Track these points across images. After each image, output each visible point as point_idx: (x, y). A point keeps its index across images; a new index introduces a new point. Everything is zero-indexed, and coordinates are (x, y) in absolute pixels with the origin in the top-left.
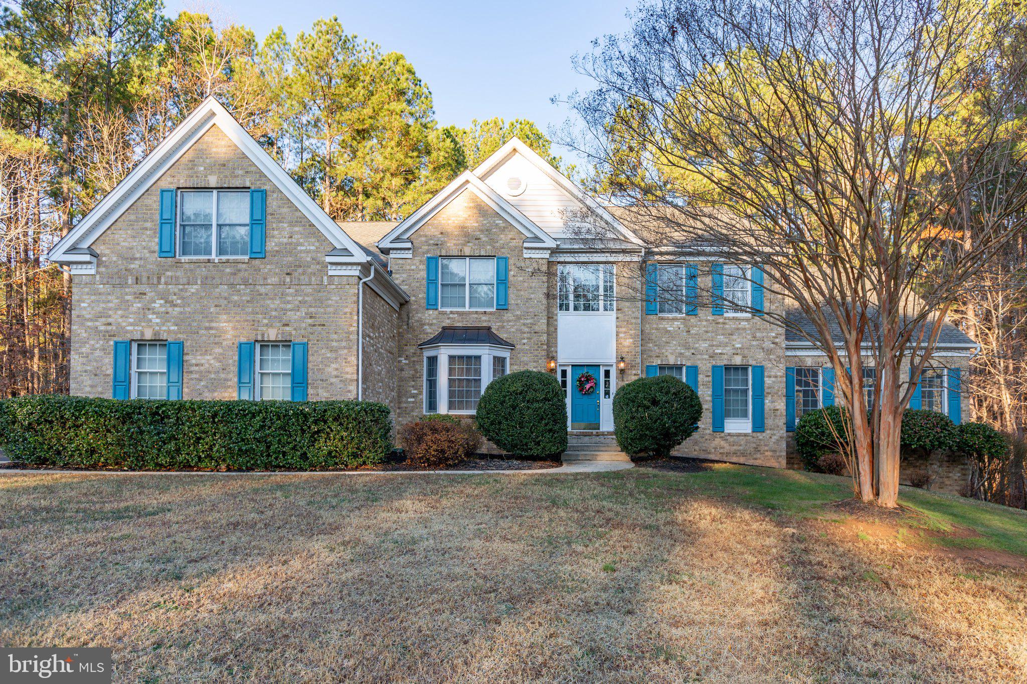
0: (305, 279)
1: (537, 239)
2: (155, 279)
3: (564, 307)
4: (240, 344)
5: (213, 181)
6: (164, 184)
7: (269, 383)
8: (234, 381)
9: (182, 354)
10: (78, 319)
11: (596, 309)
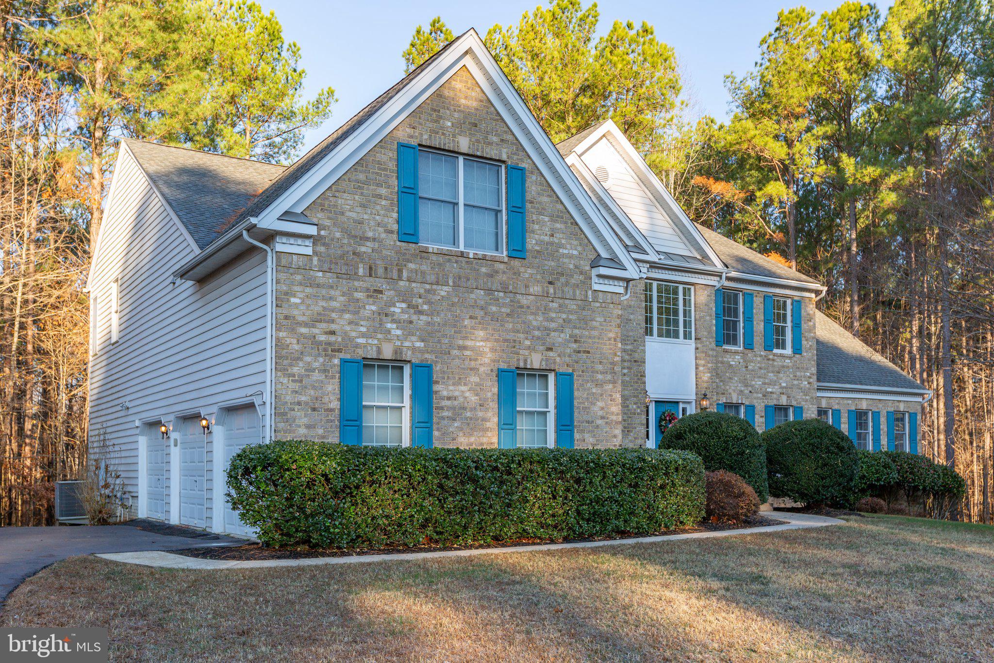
0: (568, 291)
1: (641, 249)
2: (394, 271)
3: (648, 332)
4: (501, 373)
5: (464, 144)
6: (403, 135)
7: (523, 424)
8: (493, 421)
9: (430, 382)
10: (286, 322)
11: (676, 336)
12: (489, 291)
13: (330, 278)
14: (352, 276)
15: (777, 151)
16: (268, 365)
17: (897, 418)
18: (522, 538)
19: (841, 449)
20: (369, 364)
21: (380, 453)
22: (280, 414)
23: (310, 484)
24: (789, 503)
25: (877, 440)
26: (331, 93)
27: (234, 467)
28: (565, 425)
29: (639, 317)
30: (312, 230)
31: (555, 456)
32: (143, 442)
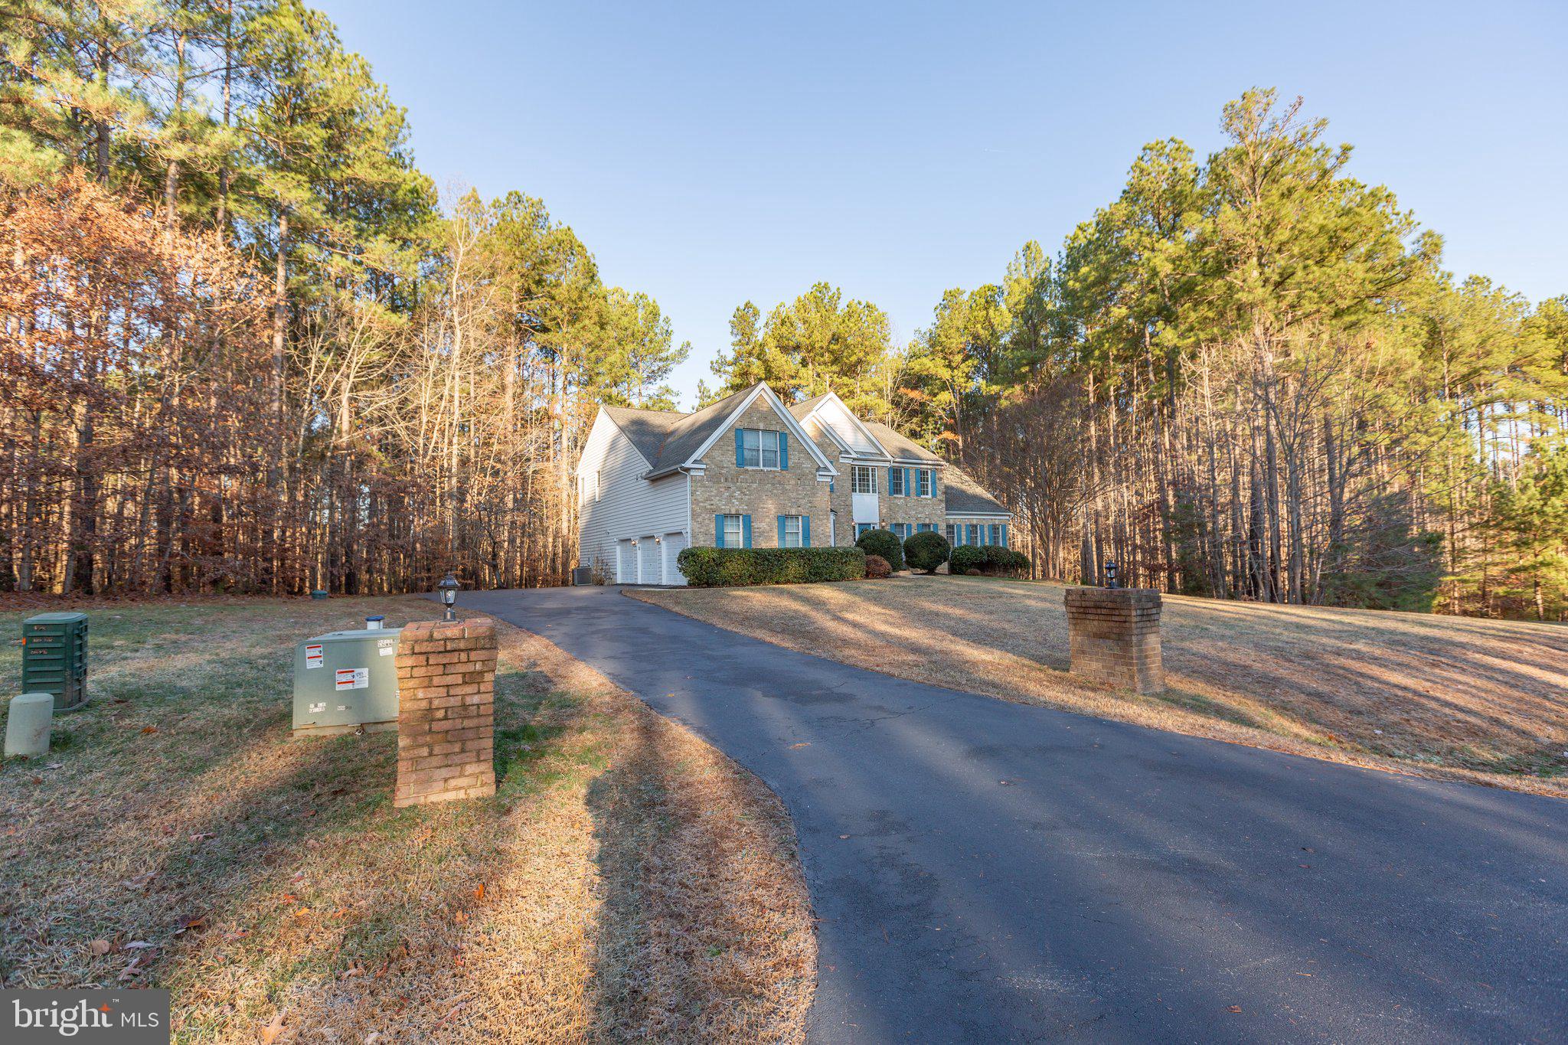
0: (807, 482)
1: (847, 452)
2: (735, 479)
3: (854, 490)
4: (778, 517)
5: (761, 426)
6: (737, 426)
7: (788, 538)
8: (776, 537)
9: (750, 522)
10: (695, 502)
11: (868, 491)
12: (773, 484)
13: (711, 484)
14: (719, 482)
15: (945, 374)
16: (689, 518)
17: (994, 529)
18: (787, 582)
19: (939, 545)
20: (726, 516)
21: (732, 550)
22: (693, 536)
23: (708, 562)
24: (919, 571)
25: (982, 540)
26: (688, 345)
27: (680, 556)
28: (807, 536)
29: (849, 484)
30: (704, 466)
31: (800, 550)
32: (618, 548)
